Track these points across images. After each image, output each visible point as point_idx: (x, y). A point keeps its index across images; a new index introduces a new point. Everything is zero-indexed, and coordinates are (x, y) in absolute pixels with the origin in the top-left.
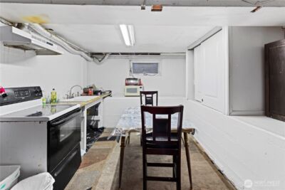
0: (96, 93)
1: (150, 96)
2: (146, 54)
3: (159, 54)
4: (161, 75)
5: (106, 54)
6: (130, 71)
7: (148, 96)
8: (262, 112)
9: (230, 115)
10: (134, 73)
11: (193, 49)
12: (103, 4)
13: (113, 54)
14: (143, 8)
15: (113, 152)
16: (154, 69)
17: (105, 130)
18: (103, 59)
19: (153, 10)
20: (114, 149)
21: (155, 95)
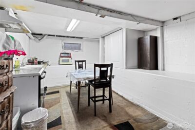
0: (39, 63)
1: (81, 63)
2: (74, 37)
3: (82, 38)
4: (83, 51)
5: (45, 35)
6: (63, 48)
7: (80, 63)
8: (137, 67)
9: (126, 69)
10: (65, 49)
11: (104, 37)
12: (78, 9)
13: (49, 35)
14: (96, 15)
15: (62, 98)
16: (78, 48)
17: (48, 89)
18: (42, 38)
19: (100, 17)
20: (62, 97)
21: (84, 63)
